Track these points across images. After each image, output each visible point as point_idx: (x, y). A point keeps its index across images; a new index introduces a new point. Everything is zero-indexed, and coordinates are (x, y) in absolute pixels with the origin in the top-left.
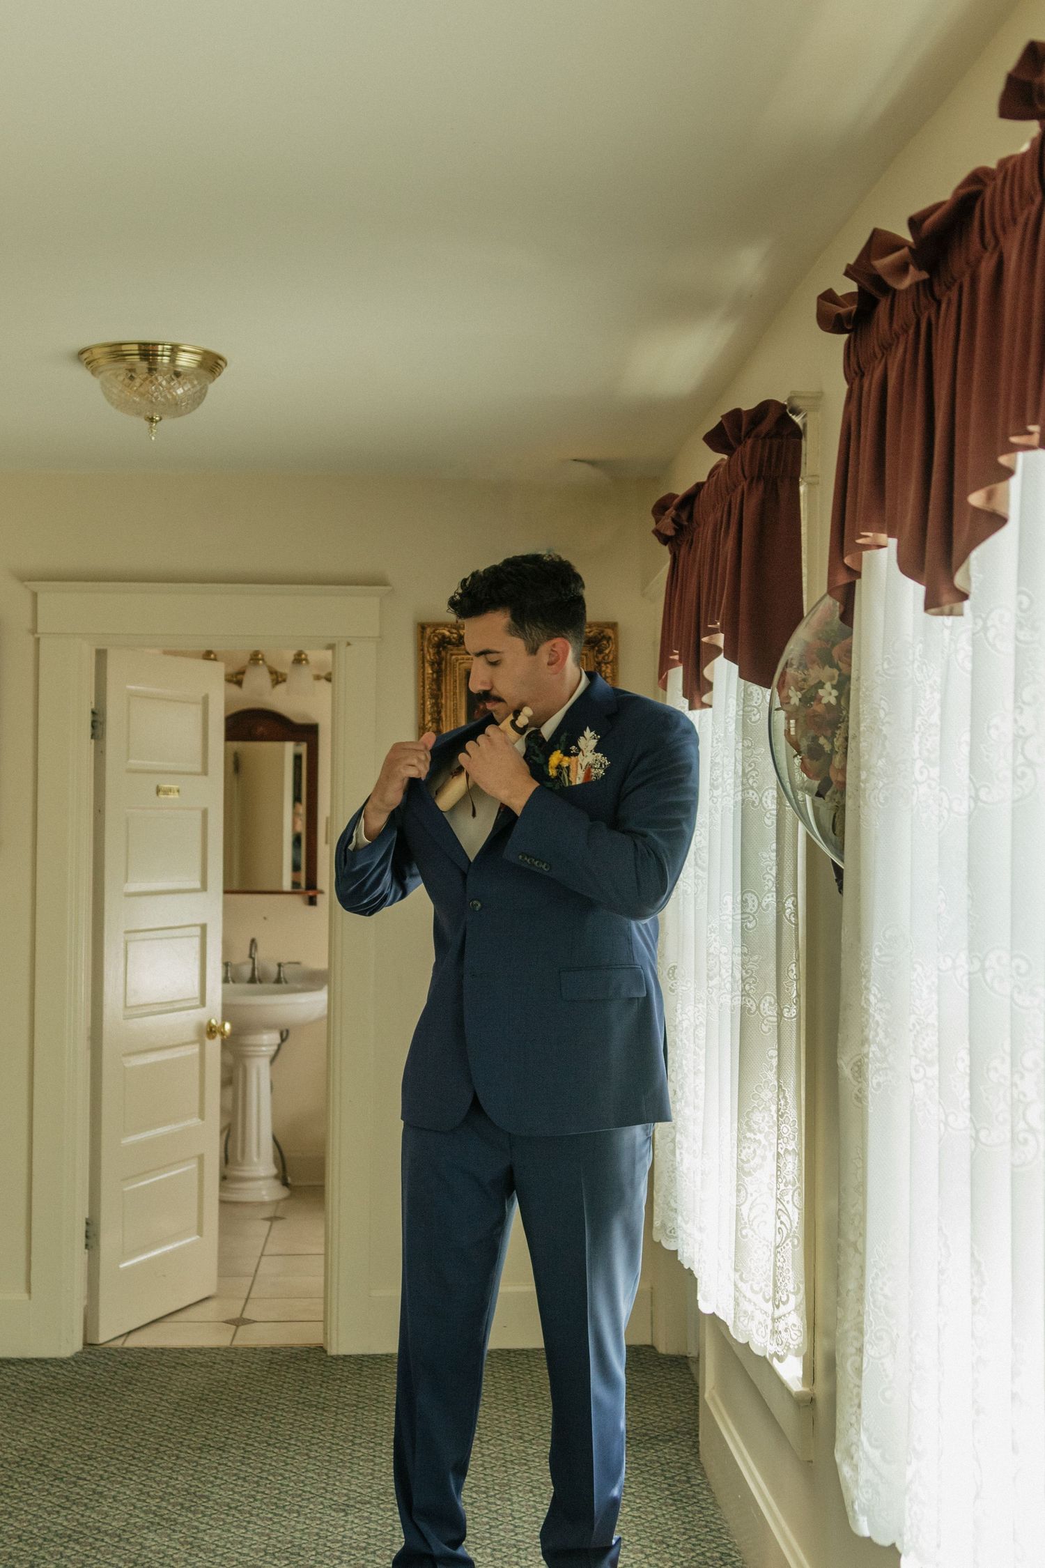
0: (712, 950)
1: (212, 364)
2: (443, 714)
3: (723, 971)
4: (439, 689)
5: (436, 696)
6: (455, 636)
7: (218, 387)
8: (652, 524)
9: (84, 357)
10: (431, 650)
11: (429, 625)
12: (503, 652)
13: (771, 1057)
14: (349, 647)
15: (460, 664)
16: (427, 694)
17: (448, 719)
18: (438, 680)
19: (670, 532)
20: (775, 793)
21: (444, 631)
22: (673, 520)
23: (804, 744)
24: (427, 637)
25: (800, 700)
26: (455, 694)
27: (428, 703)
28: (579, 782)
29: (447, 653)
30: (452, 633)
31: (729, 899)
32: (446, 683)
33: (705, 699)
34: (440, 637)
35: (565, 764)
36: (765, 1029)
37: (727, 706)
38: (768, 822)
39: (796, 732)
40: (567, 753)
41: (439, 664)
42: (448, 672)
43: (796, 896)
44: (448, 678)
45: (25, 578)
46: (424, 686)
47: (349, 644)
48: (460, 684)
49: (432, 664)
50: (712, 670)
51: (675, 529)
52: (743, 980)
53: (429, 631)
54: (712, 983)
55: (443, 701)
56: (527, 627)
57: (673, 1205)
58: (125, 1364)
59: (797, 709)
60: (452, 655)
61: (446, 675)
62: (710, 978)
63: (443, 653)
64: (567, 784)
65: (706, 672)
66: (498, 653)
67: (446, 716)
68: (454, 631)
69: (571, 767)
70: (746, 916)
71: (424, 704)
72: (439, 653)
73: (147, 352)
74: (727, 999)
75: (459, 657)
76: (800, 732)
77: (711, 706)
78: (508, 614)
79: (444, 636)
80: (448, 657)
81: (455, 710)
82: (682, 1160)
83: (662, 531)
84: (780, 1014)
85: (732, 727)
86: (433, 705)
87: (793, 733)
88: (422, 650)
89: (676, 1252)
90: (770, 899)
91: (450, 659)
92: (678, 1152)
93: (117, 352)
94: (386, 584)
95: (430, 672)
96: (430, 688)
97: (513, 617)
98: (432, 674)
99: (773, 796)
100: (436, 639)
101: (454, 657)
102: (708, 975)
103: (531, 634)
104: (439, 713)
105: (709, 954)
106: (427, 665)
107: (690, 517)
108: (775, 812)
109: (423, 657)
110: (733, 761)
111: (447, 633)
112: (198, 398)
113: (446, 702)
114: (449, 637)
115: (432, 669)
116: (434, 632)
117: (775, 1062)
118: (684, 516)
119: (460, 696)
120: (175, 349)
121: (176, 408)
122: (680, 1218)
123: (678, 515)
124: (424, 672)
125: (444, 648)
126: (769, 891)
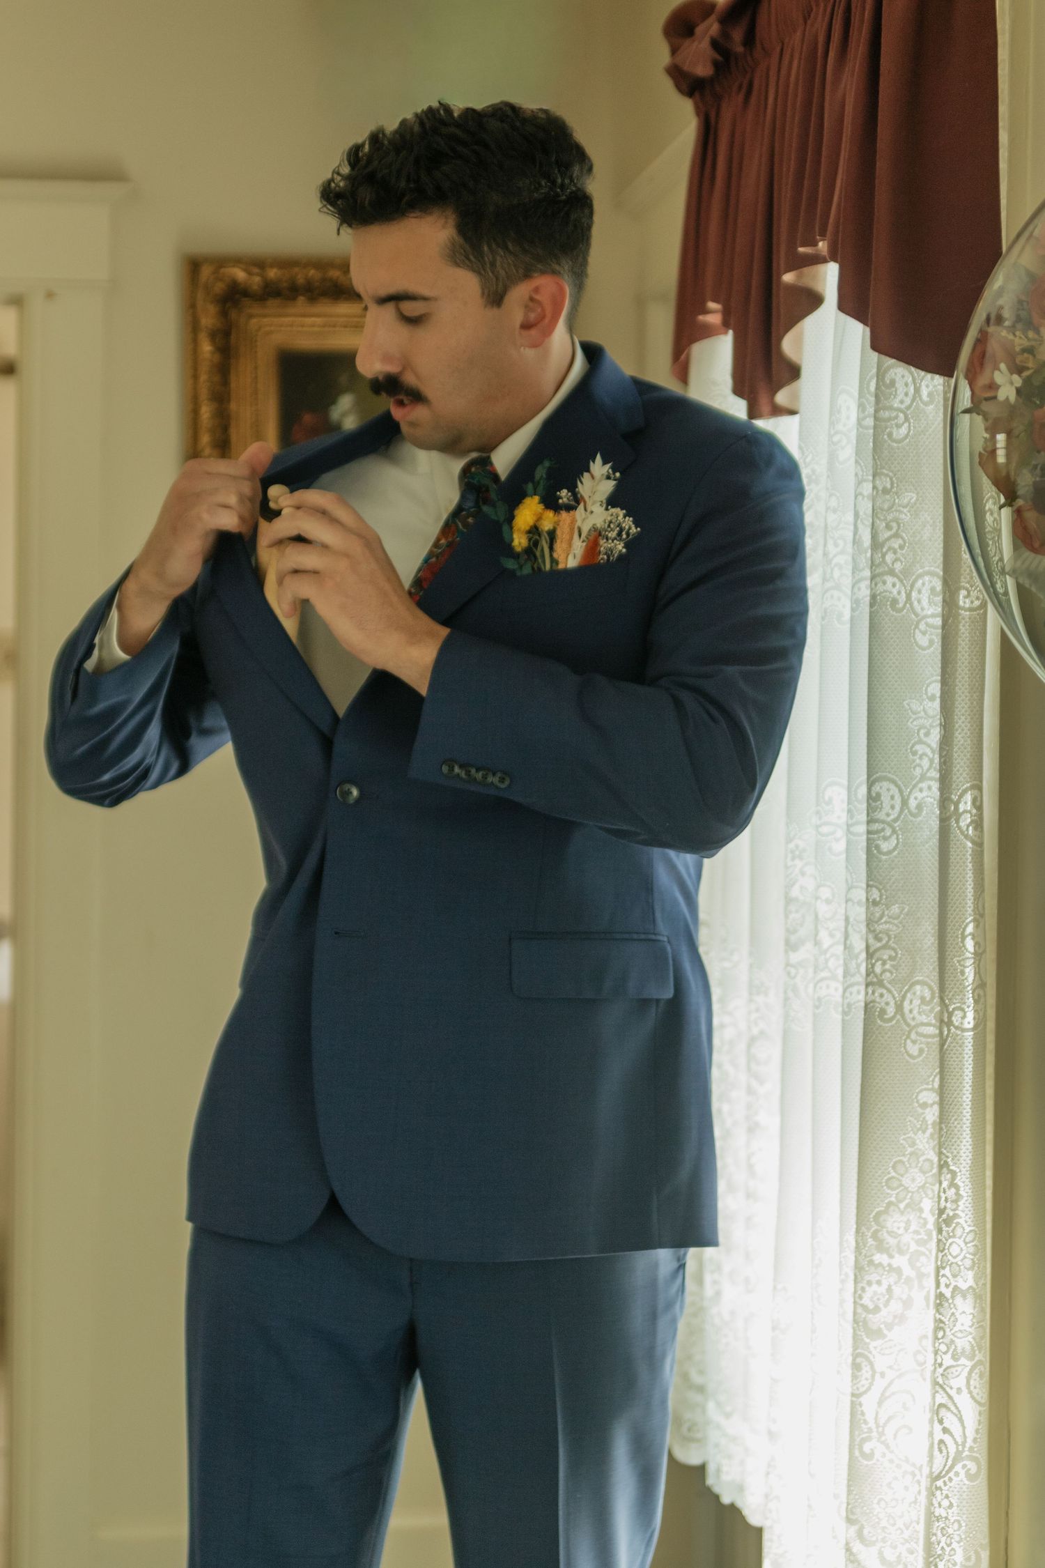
0: (795, 892)
2: (233, 430)
3: (823, 934)
4: (226, 383)
6: (257, 280)
8: (662, 54)
10: (210, 309)
11: (207, 260)
12: (436, 299)
13: (924, 1106)
14: (48, 301)
15: (266, 335)
16: (203, 393)
17: (241, 440)
18: (224, 368)
19: (703, 70)
20: (938, 585)
21: (234, 271)
22: (715, 44)
23: (1026, 481)
24: (203, 283)
25: (1018, 391)
27: (205, 410)
28: (572, 563)
29: (239, 315)
30: (250, 275)
31: (838, 795)
32: (237, 373)
33: (781, 398)
34: (227, 282)
35: (546, 526)
36: (914, 1050)
37: (834, 410)
38: (923, 640)
39: (1008, 456)
40: (551, 503)
41: (226, 335)
42: (242, 352)
43: (980, 788)
44: (242, 362)
47: (50, 295)
48: (266, 373)
49: (213, 335)
50: (799, 342)
51: (716, 65)
52: (870, 955)
53: (205, 271)
54: (795, 957)
55: (232, 407)
56: (486, 248)
57: (697, 1379)
59: (1012, 410)
60: (249, 318)
61: (238, 357)
62: (791, 946)
63: (233, 315)
64: (548, 567)
65: (788, 345)
66: (425, 299)
68: (256, 270)
69: (558, 532)
70: (876, 826)
71: (196, 412)
72: (225, 314)
74: (833, 991)
75: (264, 321)
76: (1015, 458)
77: (792, 412)
78: (452, 219)
79: (235, 282)
80: (243, 321)
82: (718, 1294)
83: (686, 68)
84: (944, 1021)
85: (847, 453)
86: (214, 414)
87: (1001, 458)
88: (194, 307)
89: (701, 1470)
90: (927, 794)
91: (247, 325)
92: (708, 1278)
94: (125, 180)
95: (209, 349)
96: (208, 381)
97: (462, 229)
98: (212, 354)
99: (933, 589)
100: (220, 286)
101: (254, 322)
102: (787, 942)
103: (493, 264)
104: (226, 426)
105: (789, 900)
106: (202, 336)
107: (750, 39)
108: (938, 621)
109: (195, 320)
110: (850, 517)
111: (243, 276)
113: (238, 408)
114: (245, 284)
115: (212, 344)
116: (217, 272)
117: (932, 1115)
118: (737, 35)
119: (267, 394)
122: (711, 1406)
123: (725, 34)
124: (196, 350)
125: (234, 305)
126: (923, 778)
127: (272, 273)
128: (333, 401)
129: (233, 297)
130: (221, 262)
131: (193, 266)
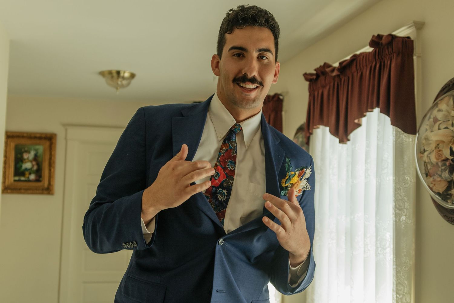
1: (133, 76)
7: (134, 81)
9: (102, 74)
45: (63, 125)
73: (118, 73)
93: (110, 73)
112: (129, 84)
120: (124, 72)
121: (123, 86)
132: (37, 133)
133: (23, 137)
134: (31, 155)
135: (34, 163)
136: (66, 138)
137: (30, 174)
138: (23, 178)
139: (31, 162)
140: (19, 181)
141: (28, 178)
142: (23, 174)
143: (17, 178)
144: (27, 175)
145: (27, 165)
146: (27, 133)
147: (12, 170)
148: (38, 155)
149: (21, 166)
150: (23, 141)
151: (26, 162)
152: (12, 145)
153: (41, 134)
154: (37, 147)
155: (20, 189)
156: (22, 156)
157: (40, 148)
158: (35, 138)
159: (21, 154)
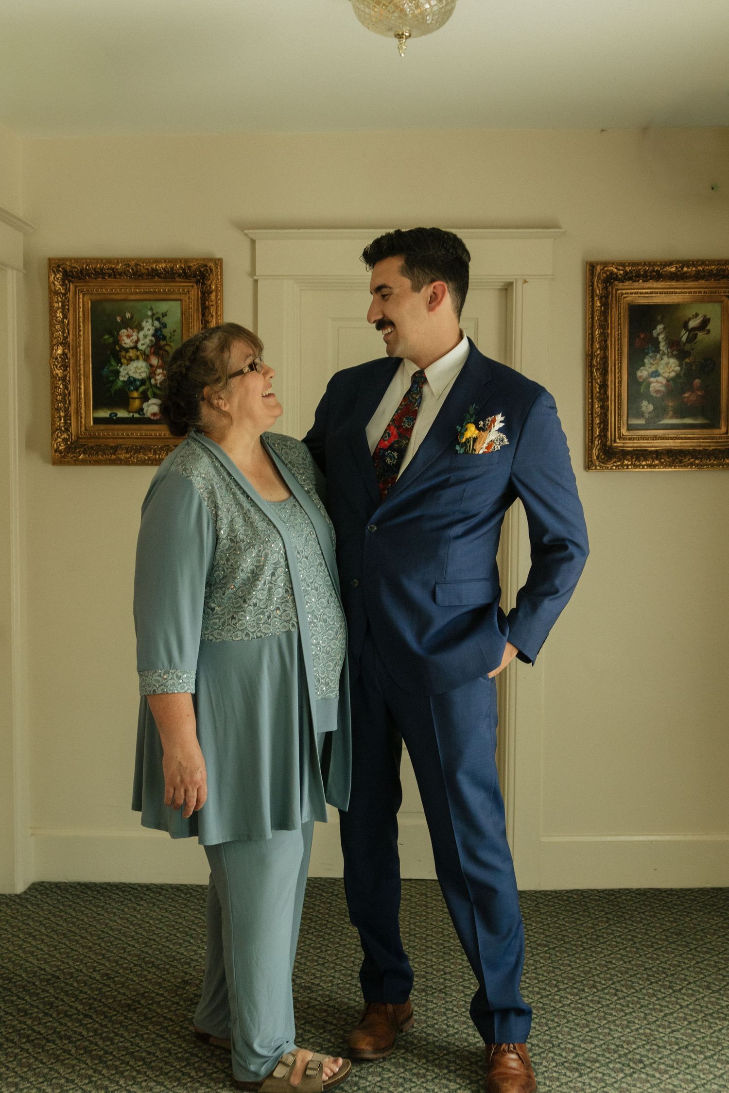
2: (609, 342)
4: (606, 320)
5: (604, 326)
6: (622, 272)
10: (599, 285)
11: (597, 264)
14: (525, 284)
15: (624, 298)
16: (596, 325)
17: (613, 347)
18: (604, 314)
21: (611, 268)
24: (597, 273)
26: (619, 324)
27: (597, 332)
29: (612, 288)
30: (618, 270)
32: (611, 316)
34: (608, 273)
41: (607, 298)
42: (614, 306)
44: (614, 310)
45: (242, 226)
46: (593, 318)
47: (525, 282)
48: (624, 316)
49: (601, 299)
53: (599, 268)
55: (609, 331)
58: (337, 895)
60: (617, 290)
61: (612, 308)
63: (610, 289)
67: (611, 345)
68: (621, 268)
71: (592, 334)
72: (606, 288)
75: (624, 291)
79: (612, 273)
80: (614, 291)
81: (620, 339)
86: (601, 334)
88: (592, 285)
91: (616, 293)
94: (559, 227)
95: (599, 304)
96: (598, 319)
98: (601, 307)
100: (604, 275)
101: (619, 292)
104: (606, 341)
106: (596, 299)
109: (593, 291)
111: (615, 270)
113: (611, 332)
114: (616, 274)
115: (600, 302)
116: (603, 269)
119: (624, 325)
124: (593, 304)
125: (611, 284)
127: (628, 269)
128: (655, 328)
129: (610, 279)
130: (605, 264)
131: (591, 267)
132: (157, 261)
133: (114, 274)
134: (145, 336)
135: (155, 361)
136: (253, 272)
137: (145, 398)
138: (122, 414)
139: (146, 358)
140: (112, 421)
141: (140, 410)
142: (121, 399)
143: (104, 414)
144: (137, 403)
145: (136, 369)
146: (126, 262)
147: (86, 386)
148: (166, 332)
149: (117, 373)
150: (115, 289)
151: (131, 360)
152: (84, 303)
153: (174, 261)
154: (162, 307)
155: (115, 449)
156: (117, 341)
157: (172, 310)
158: (153, 274)
159: (114, 331)
